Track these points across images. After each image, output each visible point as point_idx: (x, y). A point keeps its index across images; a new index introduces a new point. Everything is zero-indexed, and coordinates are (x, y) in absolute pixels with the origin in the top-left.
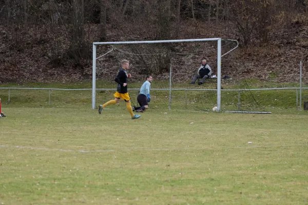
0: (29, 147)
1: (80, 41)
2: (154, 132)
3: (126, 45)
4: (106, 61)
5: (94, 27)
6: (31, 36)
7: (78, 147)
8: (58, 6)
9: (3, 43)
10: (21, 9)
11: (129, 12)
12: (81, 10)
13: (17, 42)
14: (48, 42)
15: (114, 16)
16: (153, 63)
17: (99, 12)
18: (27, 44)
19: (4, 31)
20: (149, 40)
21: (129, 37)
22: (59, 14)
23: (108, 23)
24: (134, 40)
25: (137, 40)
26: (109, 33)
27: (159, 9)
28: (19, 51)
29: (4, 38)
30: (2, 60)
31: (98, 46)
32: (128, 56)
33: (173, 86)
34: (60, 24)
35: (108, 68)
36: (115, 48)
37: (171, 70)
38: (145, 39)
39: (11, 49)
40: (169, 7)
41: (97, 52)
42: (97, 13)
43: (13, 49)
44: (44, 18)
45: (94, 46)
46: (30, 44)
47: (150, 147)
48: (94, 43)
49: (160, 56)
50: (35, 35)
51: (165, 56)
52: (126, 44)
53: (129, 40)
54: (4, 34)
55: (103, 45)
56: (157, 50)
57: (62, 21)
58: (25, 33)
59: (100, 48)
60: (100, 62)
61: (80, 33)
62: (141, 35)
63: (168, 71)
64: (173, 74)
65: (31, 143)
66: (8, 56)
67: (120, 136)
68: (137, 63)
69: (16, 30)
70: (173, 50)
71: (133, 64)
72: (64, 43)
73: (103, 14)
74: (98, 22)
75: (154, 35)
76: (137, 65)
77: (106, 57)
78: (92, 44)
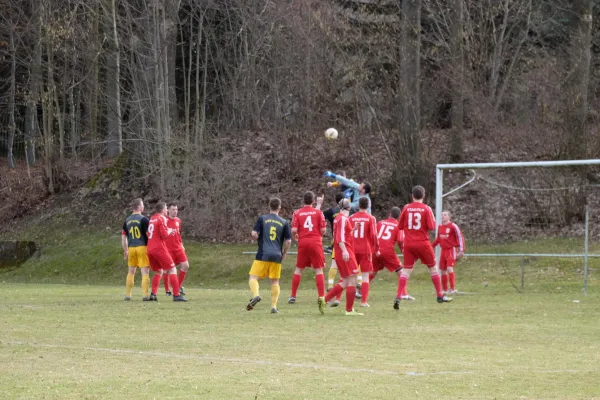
0: (310, 364)
1: (413, 162)
2: (553, 337)
3: (501, 169)
4: (462, 200)
5: (440, 135)
6: (318, 153)
7: (404, 365)
8: (372, 96)
9: (265, 166)
10: (300, 100)
11: (507, 107)
12: (414, 103)
13: (293, 164)
14: (351, 164)
15: (477, 113)
16: (553, 206)
17: (449, 106)
18: (312, 168)
19: (267, 144)
20: (546, 160)
21: (507, 155)
22: (373, 110)
23: (466, 127)
24: (516, 160)
25: (522, 160)
26: (468, 147)
27: (565, 101)
28: (295, 180)
29: (268, 156)
30: (264, 199)
31: (446, 172)
32: (505, 191)
33: (591, 250)
34: (374, 129)
35: (465, 214)
36: (480, 176)
37: (587, 218)
38: (538, 158)
39: (281, 177)
40: (585, 97)
41: (445, 183)
42: (445, 109)
43: (285, 178)
44: (346, 119)
45: (438, 171)
46: (316, 167)
47: (544, 366)
48: (438, 166)
49: (567, 191)
50: (327, 150)
51: (577, 191)
52: (501, 167)
53: (508, 160)
54: (268, 148)
55: (458, 170)
56: (561, 180)
57: (379, 123)
58: (308, 147)
59: (451, 176)
60: (451, 202)
61: (413, 147)
62: (529, 149)
63: (581, 219)
64: (591, 226)
65: (314, 357)
66: (274, 192)
67: (486, 344)
68: (523, 205)
69: (290, 141)
70: (592, 180)
71: (515, 207)
72: (382, 166)
73: (457, 109)
74: (446, 126)
75: (556, 151)
76: (523, 209)
77: (461, 192)
78: (435, 167)
